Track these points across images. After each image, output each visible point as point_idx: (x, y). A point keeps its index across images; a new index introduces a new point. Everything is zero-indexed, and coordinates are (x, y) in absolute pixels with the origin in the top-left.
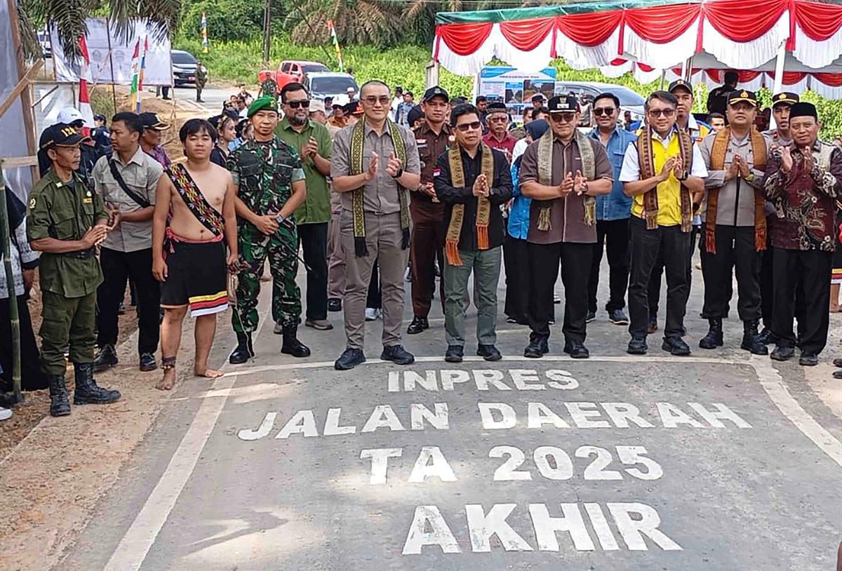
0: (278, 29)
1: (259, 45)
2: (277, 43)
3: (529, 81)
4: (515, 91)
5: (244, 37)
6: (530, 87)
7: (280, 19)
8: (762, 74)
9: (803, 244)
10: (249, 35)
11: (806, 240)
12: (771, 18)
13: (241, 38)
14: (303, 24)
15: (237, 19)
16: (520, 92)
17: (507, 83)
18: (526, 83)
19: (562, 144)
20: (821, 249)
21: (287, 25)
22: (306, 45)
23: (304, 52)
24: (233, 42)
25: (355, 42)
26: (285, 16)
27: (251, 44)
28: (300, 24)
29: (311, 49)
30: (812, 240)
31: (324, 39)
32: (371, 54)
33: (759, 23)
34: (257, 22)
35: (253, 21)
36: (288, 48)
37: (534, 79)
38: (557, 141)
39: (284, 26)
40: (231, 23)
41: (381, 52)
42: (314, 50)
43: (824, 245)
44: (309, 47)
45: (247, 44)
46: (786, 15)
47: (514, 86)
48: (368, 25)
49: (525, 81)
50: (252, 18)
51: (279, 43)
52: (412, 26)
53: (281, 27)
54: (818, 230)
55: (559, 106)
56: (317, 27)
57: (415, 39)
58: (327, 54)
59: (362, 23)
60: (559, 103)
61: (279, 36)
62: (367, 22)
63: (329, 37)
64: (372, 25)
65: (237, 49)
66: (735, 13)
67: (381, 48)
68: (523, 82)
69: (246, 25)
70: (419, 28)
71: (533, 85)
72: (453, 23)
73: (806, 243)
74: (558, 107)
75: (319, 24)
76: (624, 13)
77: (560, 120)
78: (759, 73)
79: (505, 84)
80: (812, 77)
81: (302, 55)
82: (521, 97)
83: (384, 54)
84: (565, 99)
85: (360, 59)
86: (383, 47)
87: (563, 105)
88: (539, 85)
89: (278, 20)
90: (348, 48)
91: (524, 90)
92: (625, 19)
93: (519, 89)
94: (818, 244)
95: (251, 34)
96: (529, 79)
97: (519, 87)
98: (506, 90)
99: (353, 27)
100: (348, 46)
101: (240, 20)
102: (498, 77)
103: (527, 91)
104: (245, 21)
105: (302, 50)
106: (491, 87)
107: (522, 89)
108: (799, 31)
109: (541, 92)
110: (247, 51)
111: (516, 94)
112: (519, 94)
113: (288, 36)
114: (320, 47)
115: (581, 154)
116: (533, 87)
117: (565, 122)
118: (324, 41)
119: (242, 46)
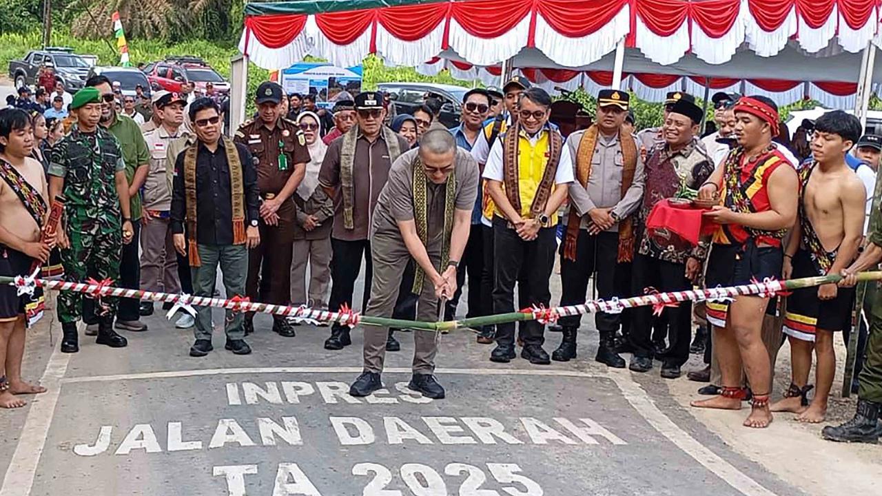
0: (56, 21)
1: (36, 37)
2: (55, 36)
3: (335, 78)
4: (319, 89)
5: (20, 29)
6: (335, 85)
7: (59, 10)
8: (581, 74)
9: (643, 247)
10: (25, 27)
11: (647, 244)
12: (609, 12)
13: (17, 31)
14: (84, 16)
15: (12, 9)
16: (324, 90)
17: (311, 81)
18: (331, 80)
19: (367, 141)
20: (660, 258)
21: (66, 16)
22: (87, 38)
23: (85, 45)
24: (8, 34)
25: (141, 35)
26: (64, 7)
27: (28, 36)
28: (81, 16)
29: (92, 43)
30: (653, 247)
31: (105, 31)
32: (157, 48)
33: (596, 18)
34: (34, 13)
35: (30, 12)
36: (67, 41)
37: (339, 76)
38: (363, 138)
39: (63, 18)
40: (6, 13)
41: (168, 47)
42: (96, 44)
43: (665, 254)
44: (90, 40)
45: (24, 37)
46: (626, 8)
47: (318, 83)
48: (156, 18)
49: (330, 78)
50: (29, 8)
51: (57, 35)
52: (200, 19)
53: (60, 19)
54: (664, 239)
55: (366, 102)
56: (99, 19)
57: (203, 33)
58: (111, 47)
59: (148, 15)
60: (367, 99)
61: (58, 28)
62: (154, 15)
63: (111, 30)
64: (160, 18)
65: (13, 42)
66: (573, 8)
67: (167, 43)
68: (327, 79)
69: (22, 16)
70: (207, 22)
71: (338, 82)
72: (264, 14)
73: (646, 247)
74: (366, 104)
75: (101, 16)
76: (451, 5)
77: (368, 117)
78: (578, 72)
79: (308, 82)
80: (634, 78)
81: (83, 49)
82: (325, 95)
83: (170, 49)
84: (373, 96)
85: (146, 55)
86: (169, 42)
87: (371, 102)
88: (344, 83)
89: (57, 11)
90: (133, 42)
91: (329, 87)
92: (451, 11)
93: (324, 87)
94: (658, 252)
95: (28, 26)
96: (335, 76)
97: (323, 84)
98: (310, 88)
99: (139, 20)
100: (132, 39)
101: (16, 10)
102: (302, 73)
103: (332, 89)
104: (21, 12)
105: (83, 44)
106: (295, 84)
107: (327, 87)
108: (640, 25)
109: (346, 90)
110: (24, 44)
111: (321, 92)
112: (324, 92)
113: (68, 29)
114: (102, 40)
115: (390, 152)
116: (339, 85)
117: (372, 118)
118: (106, 34)
119: (17, 37)
